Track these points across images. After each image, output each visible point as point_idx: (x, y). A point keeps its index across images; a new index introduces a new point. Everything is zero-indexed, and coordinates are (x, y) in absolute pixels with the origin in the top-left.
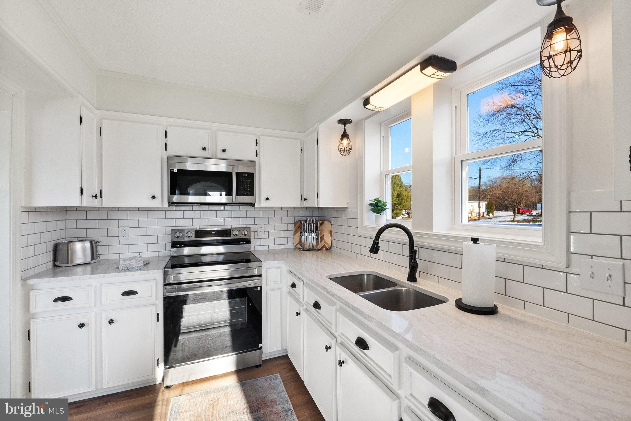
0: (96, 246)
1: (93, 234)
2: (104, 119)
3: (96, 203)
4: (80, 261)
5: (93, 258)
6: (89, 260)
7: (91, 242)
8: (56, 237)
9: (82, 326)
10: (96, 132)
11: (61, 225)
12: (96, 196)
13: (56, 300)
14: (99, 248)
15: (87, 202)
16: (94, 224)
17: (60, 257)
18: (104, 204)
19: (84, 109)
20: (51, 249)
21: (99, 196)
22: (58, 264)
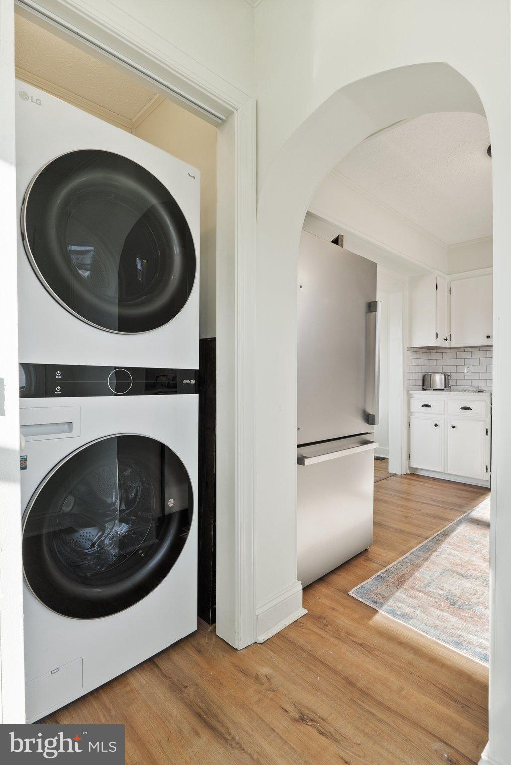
0: (448, 379)
1: (447, 370)
2: (452, 281)
3: (446, 344)
4: (439, 388)
5: (445, 387)
6: (443, 387)
7: (444, 374)
8: (424, 370)
9: (436, 425)
10: (447, 291)
11: (427, 362)
12: (446, 339)
13: (423, 406)
14: (450, 381)
15: (440, 343)
16: (447, 362)
17: (426, 383)
18: (452, 345)
19: (439, 279)
20: (421, 377)
21: (448, 339)
22: (425, 388)
